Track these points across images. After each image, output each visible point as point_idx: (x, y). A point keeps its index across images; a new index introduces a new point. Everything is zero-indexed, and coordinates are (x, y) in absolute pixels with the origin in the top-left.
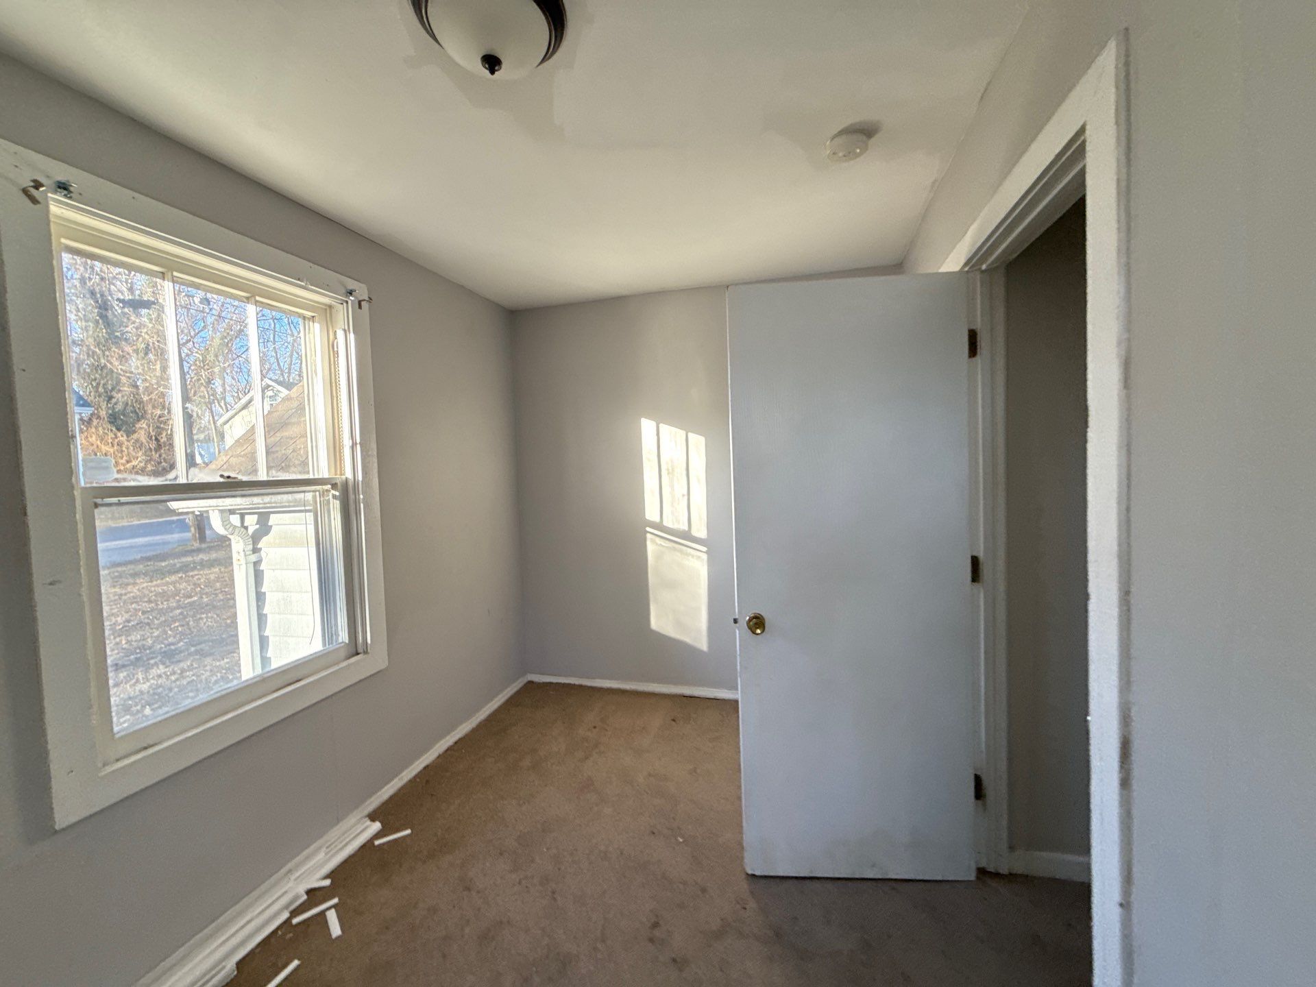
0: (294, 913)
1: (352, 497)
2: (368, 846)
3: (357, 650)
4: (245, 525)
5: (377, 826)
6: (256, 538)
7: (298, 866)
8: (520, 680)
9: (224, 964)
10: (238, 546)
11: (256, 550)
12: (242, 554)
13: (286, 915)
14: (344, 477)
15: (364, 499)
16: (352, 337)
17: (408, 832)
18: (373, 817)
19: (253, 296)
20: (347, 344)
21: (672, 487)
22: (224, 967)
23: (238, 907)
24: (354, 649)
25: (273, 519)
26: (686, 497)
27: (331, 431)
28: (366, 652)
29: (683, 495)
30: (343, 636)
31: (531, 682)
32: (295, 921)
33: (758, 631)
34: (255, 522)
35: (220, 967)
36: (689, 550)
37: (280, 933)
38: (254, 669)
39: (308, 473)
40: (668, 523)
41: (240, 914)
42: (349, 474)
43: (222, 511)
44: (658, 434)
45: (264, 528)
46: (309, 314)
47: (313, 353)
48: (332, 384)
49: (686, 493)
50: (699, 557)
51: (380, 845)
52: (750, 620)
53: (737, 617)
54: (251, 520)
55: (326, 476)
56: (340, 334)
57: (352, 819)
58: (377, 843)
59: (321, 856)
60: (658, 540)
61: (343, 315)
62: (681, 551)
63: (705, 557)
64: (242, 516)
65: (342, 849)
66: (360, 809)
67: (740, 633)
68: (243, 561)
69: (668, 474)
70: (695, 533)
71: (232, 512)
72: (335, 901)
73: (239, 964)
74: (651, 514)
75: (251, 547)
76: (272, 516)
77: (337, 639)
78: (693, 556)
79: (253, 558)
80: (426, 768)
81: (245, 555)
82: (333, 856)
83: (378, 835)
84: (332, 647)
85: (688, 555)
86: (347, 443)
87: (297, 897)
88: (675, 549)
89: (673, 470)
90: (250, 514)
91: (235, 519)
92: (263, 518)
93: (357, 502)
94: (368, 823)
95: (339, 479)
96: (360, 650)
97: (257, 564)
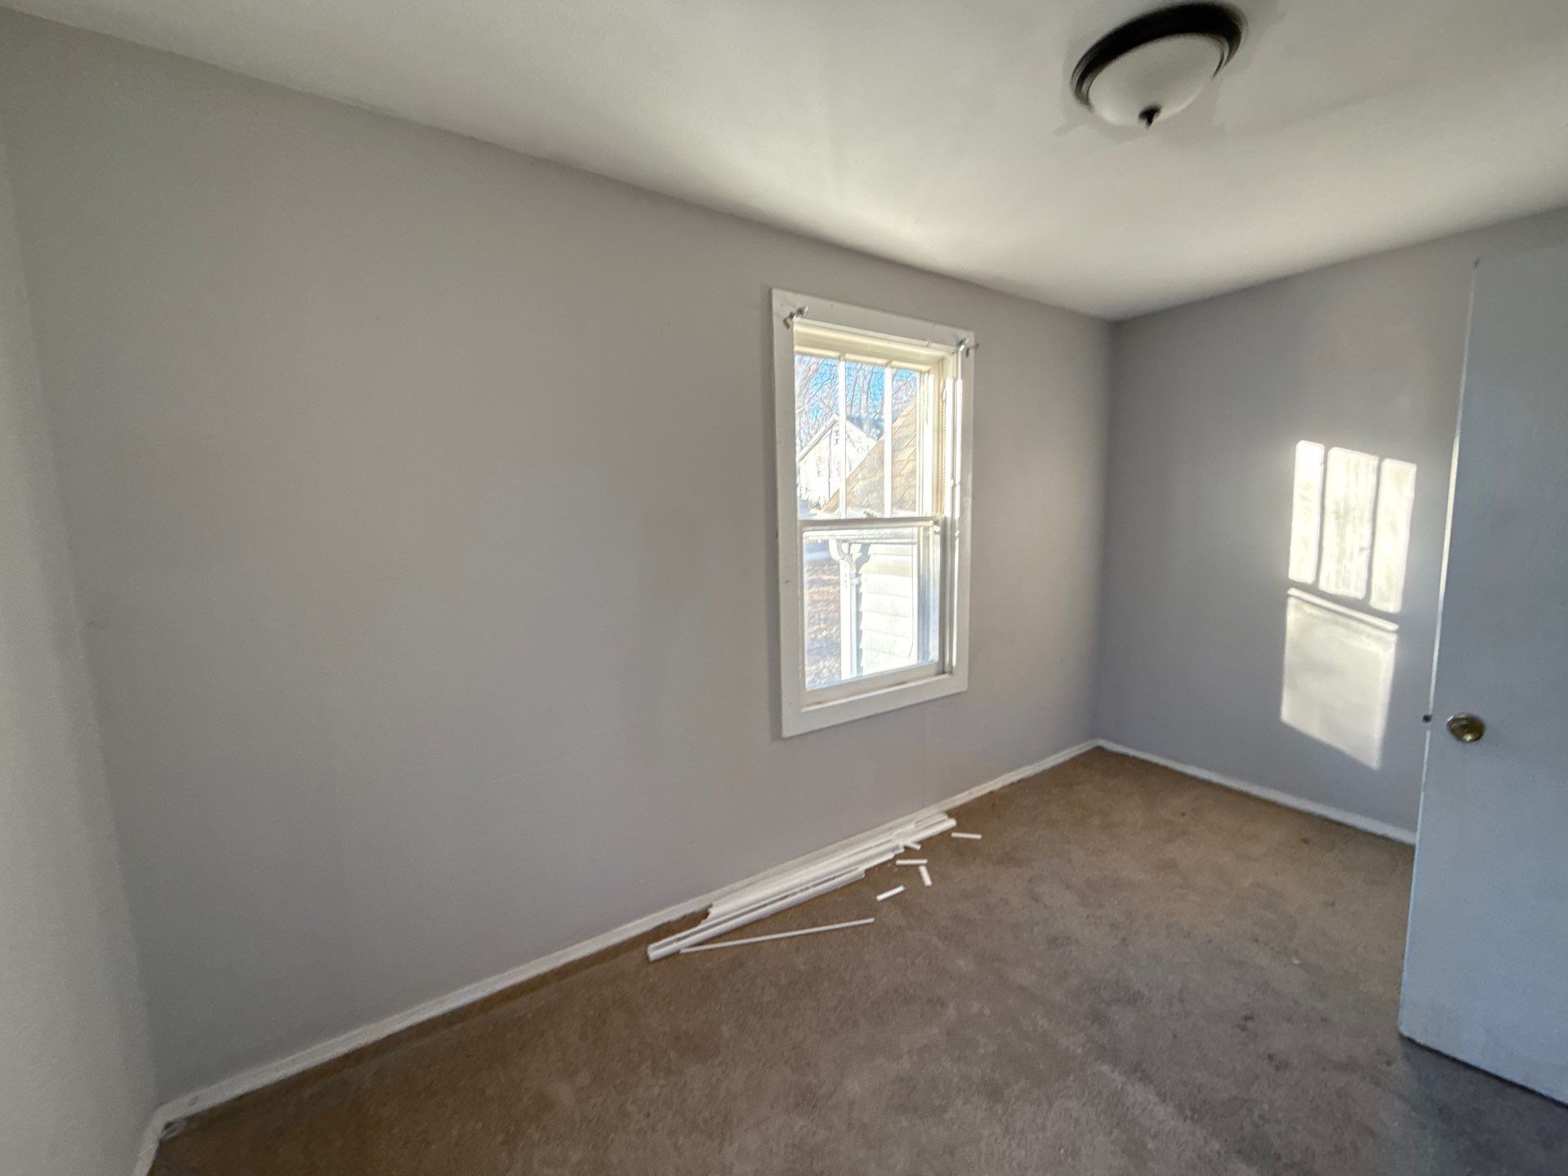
0: (897, 857)
1: (949, 533)
2: (945, 834)
3: (944, 669)
4: (851, 553)
5: (952, 823)
6: (859, 564)
7: (897, 827)
8: (1089, 742)
9: (857, 866)
10: (846, 569)
11: (858, 575)
12: (848, 576)
13: (890, 856)
14: (943, 516)
15: (960, 535)
16: (960, 382)
17: (979, 836)
18: (950, 814)
19: (890, 361)
20: (955, 389)
21: (1342, 536)
22: (856, 869)
23: (861, 836)
24: (942, 669)
25: (872, 550)
26: (1367, 553)
27: (935, 471)
28: (951, 672)
29: (1362, 549)
30: (934, 655)
31: (1100, 749)
32: (898, 862)
33: (1469, 737)
34: (859, 550)
35: (853, 868)
36: (1362, 626)
37: (888, 865)
38: (851, 673)
39: (915, 510)
40: (1327, 585)
41: (863, 841)
42: (948, 514)
43: (838, 540)
44: (1325, 462)
45: (864, 558)
46: (924, 368)
47: (926, 403)
48: (939, 430)
49: (1366, 543)
50: (1379, 639)
51: (956, 839)
52: (1454, 720)
53: (1430, 713)
54: (856, 550)
55: (929, 515)
56: (949, 382)
57: (932, 810)
58: (954, 835)
59: (912, 827)
60: (1308, 609)
61: (954, 365)
62: (1347, 627)
63: (1393, 638)
64: (850, 544)
65: (928, 827)
66: (939, 804)
67: (1433, 737)
68: (849, 583)
69: (1337, 518)
70: (1375, 602)
71: (845, 541)
72: (925, 862)
73: (867, 871)
74: (1300, 568)
75: (854, 571)
76: (872, 546)
77: (928, 658)
78: (1369, 636)
79: (856, 581)
80: (991, 793)
81: (851, 578)
82: (919, 831)
83: (953, 829)
84: (925, 663)
85: (1361, 633)
86: (948, 483)
87: (897, 847)
88: (1336, 623)
89: (1347, 512)
90: (855, 543)
91: (845, 546)
92: (865, 547)
93: (953, 538)
94: (946, 817)
95: (940, 517)
96: (947, 668)
97: (858, 586)
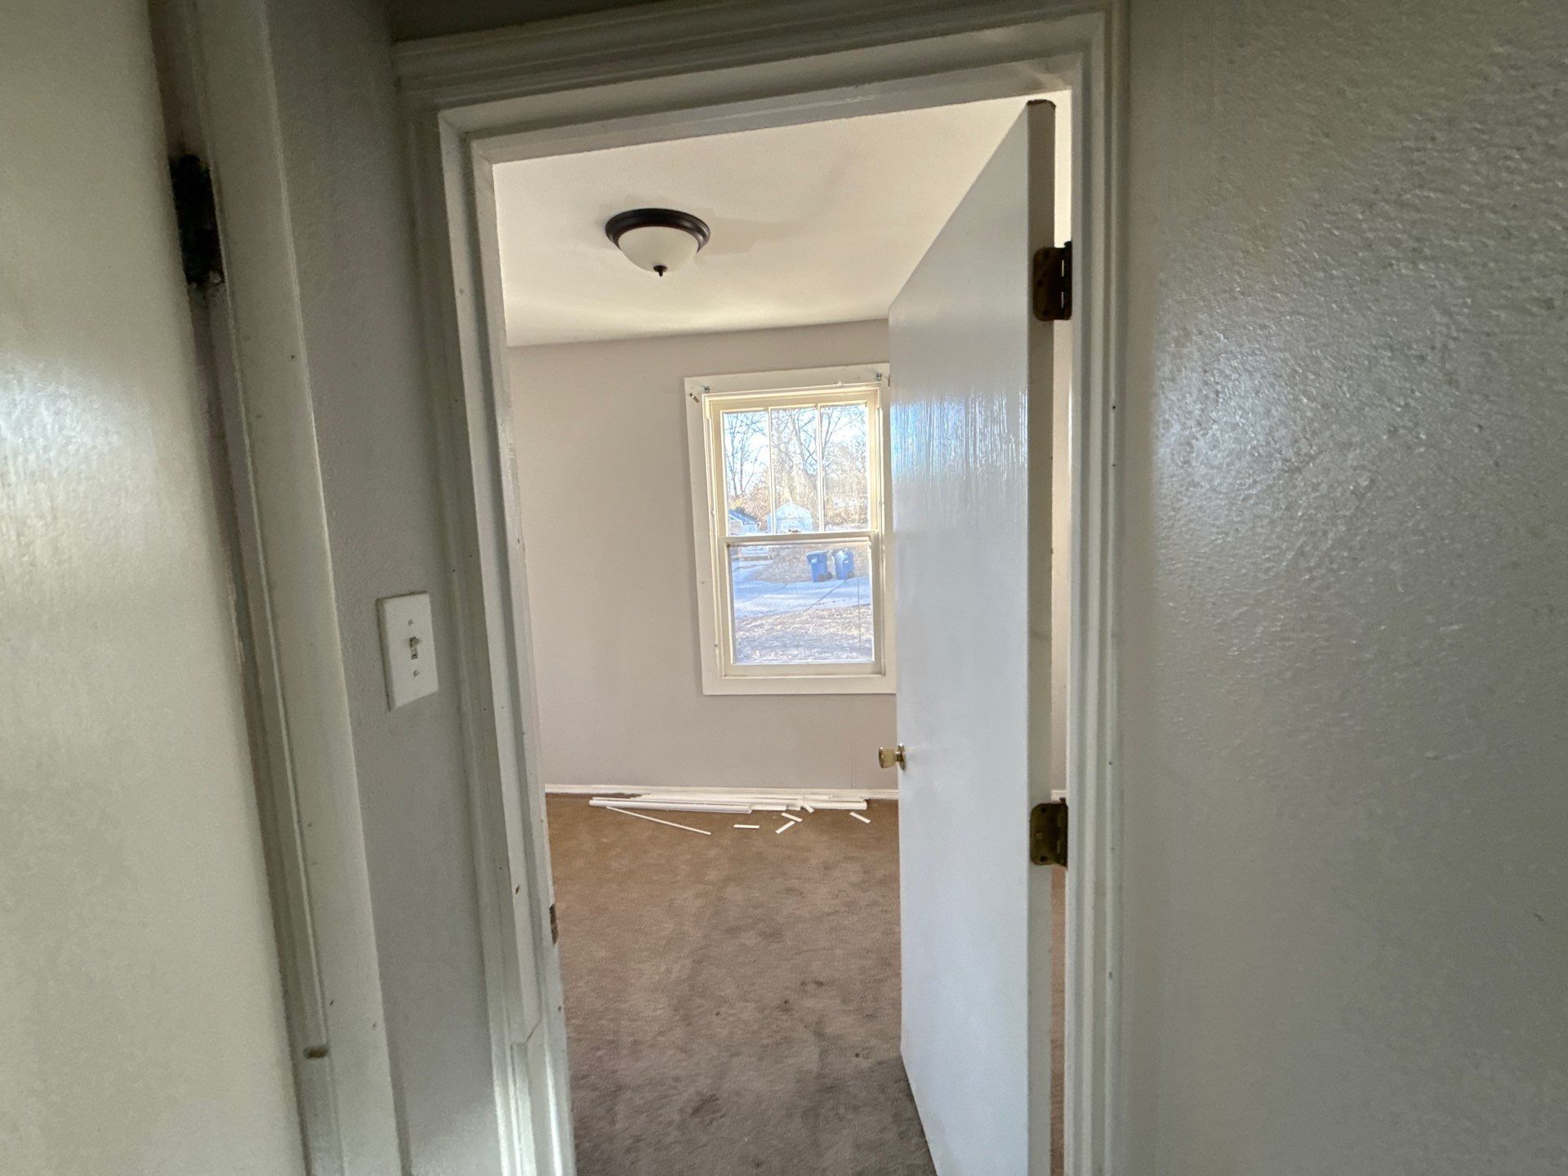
0: (787, 811)
1: (879, 547)
2: (847, 812)
3: (880, 671)
5: (864, 806)
14: (876, 532)
17: (867, 821)
18: (868, 801)
24: (878, 669)
32: (784, 814)
37: (775, 813)
42: (879, 530)
51: (851, 816)
58: (853, 814)
65: (837, 803)
72: (799, 820)
82: (827, 801)
87: (793, 805)
94: (863, 802)
96: (883, 669)
